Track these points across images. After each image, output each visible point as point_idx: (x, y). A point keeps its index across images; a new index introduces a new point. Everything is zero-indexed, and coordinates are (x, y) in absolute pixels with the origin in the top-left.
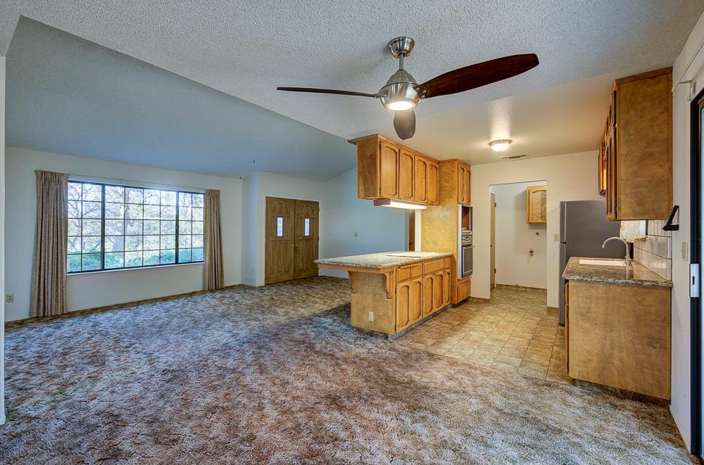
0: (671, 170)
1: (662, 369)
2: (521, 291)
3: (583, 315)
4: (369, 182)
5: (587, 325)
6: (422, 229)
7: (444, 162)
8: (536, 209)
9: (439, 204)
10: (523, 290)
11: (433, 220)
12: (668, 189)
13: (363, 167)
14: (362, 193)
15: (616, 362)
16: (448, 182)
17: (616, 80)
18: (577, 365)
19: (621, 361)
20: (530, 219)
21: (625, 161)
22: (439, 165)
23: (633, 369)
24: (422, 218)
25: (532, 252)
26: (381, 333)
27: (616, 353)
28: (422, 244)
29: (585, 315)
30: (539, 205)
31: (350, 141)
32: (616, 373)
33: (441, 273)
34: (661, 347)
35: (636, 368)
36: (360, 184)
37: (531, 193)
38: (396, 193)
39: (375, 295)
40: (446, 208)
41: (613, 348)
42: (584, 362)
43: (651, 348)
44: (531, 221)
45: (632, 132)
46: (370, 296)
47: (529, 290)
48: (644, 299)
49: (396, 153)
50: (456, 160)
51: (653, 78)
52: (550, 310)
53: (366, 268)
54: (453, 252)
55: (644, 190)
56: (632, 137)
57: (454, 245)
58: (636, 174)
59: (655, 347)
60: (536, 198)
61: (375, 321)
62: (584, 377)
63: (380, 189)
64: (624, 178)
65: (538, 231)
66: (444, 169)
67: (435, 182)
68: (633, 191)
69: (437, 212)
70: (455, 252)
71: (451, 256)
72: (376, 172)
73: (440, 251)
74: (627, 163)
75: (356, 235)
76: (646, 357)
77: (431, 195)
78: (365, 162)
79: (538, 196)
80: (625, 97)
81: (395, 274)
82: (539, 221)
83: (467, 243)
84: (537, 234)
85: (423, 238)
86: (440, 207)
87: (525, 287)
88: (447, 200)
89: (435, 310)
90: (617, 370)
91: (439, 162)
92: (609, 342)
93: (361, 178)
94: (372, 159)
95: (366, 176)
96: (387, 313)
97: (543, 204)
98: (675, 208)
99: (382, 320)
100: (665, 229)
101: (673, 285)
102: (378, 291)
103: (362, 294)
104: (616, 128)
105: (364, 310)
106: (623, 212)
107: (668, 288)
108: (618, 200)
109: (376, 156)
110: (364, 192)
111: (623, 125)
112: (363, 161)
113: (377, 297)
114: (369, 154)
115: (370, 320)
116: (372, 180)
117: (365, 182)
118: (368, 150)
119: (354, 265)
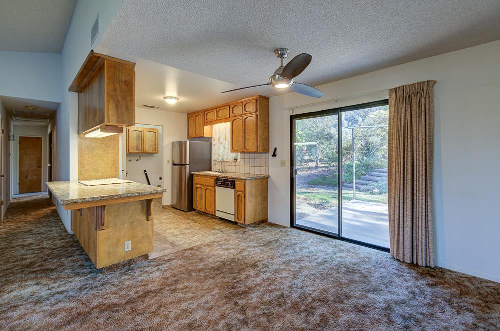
1: (266, 208)
6: (80, 157)
8: (133, 143)
14: (113, 118)
15: (258, 211)
18: (248, 218)
20: (130, 150)
25: (127, 174)
26: (141, 256)
28: (80, 172)
30: (135, 140)
35: (262, 211)
37: (130, 132)
41: (257, 206)
42: (250, 216)
46: (127, 225)
55: (264, 141)
61: (133, 248)
62: (250, 222)
64: (260, 136)
68: (262, 141)
79: (135, 134)
80: (260, 102)
82: (135, 151)
85: (81, 166)
90: (258, 214)
92: (256, 204)
93: (111, 101)
94: (127, 85)
95: (119, 100)
96: (147, 235)
97: (138, 140)
98: (276, 149)
99: (141, 244)
100: (272, 156)
101: (269, 176)
102: (137, 217)
103: (115, 226)
104: (257, 114)
105: (118, 242)
106: (260, 149)
107: (268, 178)
108: (258, 144)
109: (132, 85)
110: (116, 118)
111: (260, 114)
112: (114, 83)
113: (135, 223)
114: (123, 79)
115: (126, 250)
116: (127, 107)
117: (117, 107)
118: (122, 74)
119: (136, 194)
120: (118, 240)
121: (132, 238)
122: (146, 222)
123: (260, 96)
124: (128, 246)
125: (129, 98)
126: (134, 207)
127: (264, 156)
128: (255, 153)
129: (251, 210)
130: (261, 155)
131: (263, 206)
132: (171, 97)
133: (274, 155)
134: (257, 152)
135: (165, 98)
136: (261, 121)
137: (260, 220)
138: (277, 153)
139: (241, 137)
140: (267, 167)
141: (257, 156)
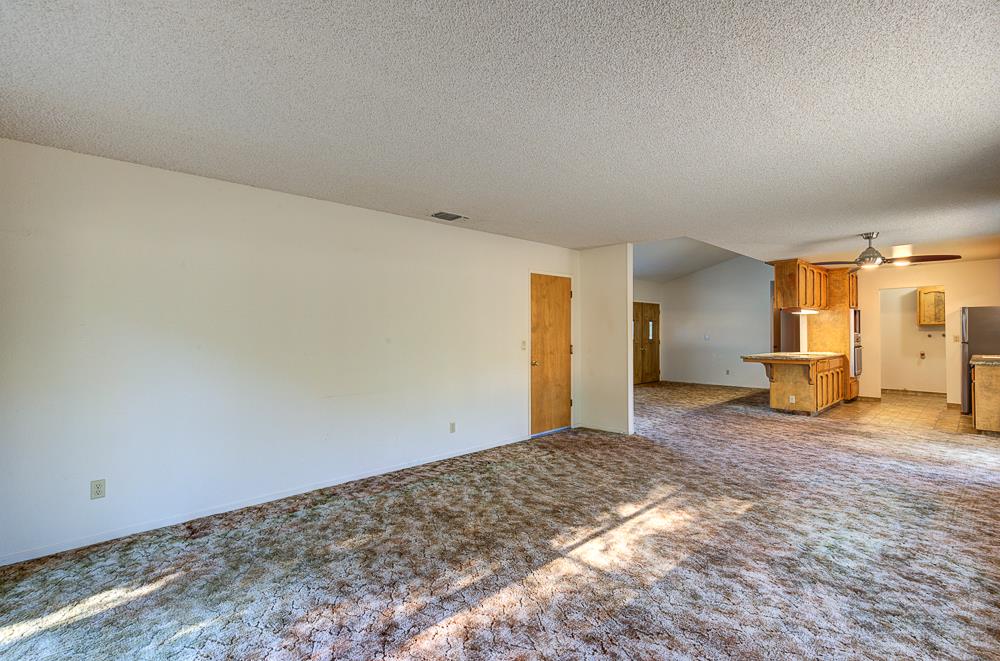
2: (911, 395)
3: (986, 387)
4: (788, 295)
5: (990, 394)
6: (809, 331)
7: (834, 270)
8: (928, 311)
9: (830, 308)
10: (913, 394)
11: (821, 324)
13: (782, 284)
14: (780, 304)
16: (839, 288)
18: (982, 421)
22: (828, 272)
24: (809, 321)
25: (923, 355)
26: (804, 411)
28: (809, 345)
29: (987, 388)
30: (932, 308)
36: (779, 297)
37: (922, 294)
38: (806, 303)
40: (836, 313)
42: (987, 418)
44: (922, 323)
47: (919, 394)
49: (806, 270)
50: (847, 269)
52: (950, 406)
53: (786, 360)
54: (846, 351)
57: (846, 345)
60: (928, 300)
61: (796, 403)
63: (799, 301)
65: (930, 333)
66: (833, 277)
67: (825, 288)
69: (827, 316)
70: (848, 352)
71: (843, 357)
72: (795, 288)
77: (825, 300)
78: (783, 280)
79: (931, 298)
81: (815, 365)
82: (933, 323)
83: (857, 344)
84: (930, 336)
85: (810, 340)
86: (830, 311)
87: (915, 392)
88: (837, 305)
89: (836, 401)
94: (791, 278)
95: (785, 291)
96: (809, 396)
99: (804, 402)
102: (799, 379)
103: (782, 382)
105: (785, 394)
113: (798, 384)
114: (788, 274)
115: (791, 402)
121: (796, 395)
122: (808, 385)
124: (793, 399)
126: (798, 371)
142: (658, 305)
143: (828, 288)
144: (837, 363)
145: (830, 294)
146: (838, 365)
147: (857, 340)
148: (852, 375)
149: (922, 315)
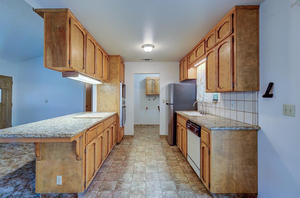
0: (258, 63)
1: (254, 177)
2: (143, 127)
4: (58, 53)
6: (98, 97)
7: (112, 56)
8: (150, 88)
9: (109, 82)
10: (144, 126)
11: (105, 92)
12: (257, 74)
13: (51, 38)
14: (50, 63)
15: (235, 177)
16: (114, 68)
17: (236, 6)
18: (216, 184)
19: (237, 176)
20: (147, 93)
21: (239, 56)
22: (109, 57)
23: (242, 180)
24: (98, 90)
25: (147, 108)
26: (70, 194)
27: (234, 172)
28: (98, 107)
31: (35, 11)
32: (234, 184)
33: (112, 126)
34: (254, 164)
35: (243, 179)
36: (48, 53)
37: (148, 80)
38: (84, 68)
39: (63, 159)
40: (113, 85)
41: (233, 170)
42: (219, 182)
43: (250, 165)
45: (242, 39)
46: (59, 160)
47: (146, 126)
48: (246, 138)
49: (84, 36)
50: (119, 56)
51: (251, 9)
52: (161, 137)
53: (54, 137)
54: (117, 111)
55: (248, 74)
56: (242, 42)
57: (118, 107)
58: (244, 64)
59: (251, 165)
62: (219, 191)
63: (69, 60)
64: (239, 66)
65: (150, 98)
66: (112, 61)
67: (107, 68)
68: (243, 74)
69: (107, 87)
70: (119, 112)
72: (65, 44)
73: (109, 111)
74: (240, 57)
75: (46, 102)
76: (247, 171)
77: (105, 75)
78: (53, 33)
79: (151, 82)
80: (239, 17)
81: (84, 137)
82: (151, 94)
83: (124, 105)
85: (98, 103)
86: (109, 84)
87: (144, 125)
88: (114, 80)
89: (110, 151)
90: (235, 183)
91: (109, 56)
92: (231, 166)
93: (48, 48)
94: (61, 31)
95: (54, 46)
96: (77, 174)
97: (152, 86)
98: (271, 85)
99: (71, 182)
100: (264, 96)
101: (260, 128)
102: (68, 154)
103: (49, 159)
104: (233, 37)
105: (51, 175)
106: (239, 86)
107: (257, 130)
108: (235, 80)
109: (66, 30)
110: (52, 62)
111: (240, 34)
112: (51, 31)
113: (66, 160)
114: (58, 26)
115: (58, 184)
116: (61, 51)
117: (53, 52)
118: (57, 22)
119: (39, 136)
120: (52, 173)
121: (64, 173)
122: (76, 161)
123: (237, 8)
124: (60, 180)
125: (62, 43)
126: (66, 144)
127: (249, 96)
128: (230, 92)
129: (221, 174)
130: (246, 95)
131: (246, 171)
132: (148, 45)
133: (268, 95)
134: (233, 91)
135: (143, 47)
136: (240, 45)
137: (241, 191)
138: (275, 91)
139: (214, 74)
140: (255, 113)
141: (233, 96)
142: (11, 78)
143: (109, 68)
144: (113, 120)
145: (110, 72)
146: (113, 121)
147: (124, 103)
148: (121, 126)
149: (148, 90)
